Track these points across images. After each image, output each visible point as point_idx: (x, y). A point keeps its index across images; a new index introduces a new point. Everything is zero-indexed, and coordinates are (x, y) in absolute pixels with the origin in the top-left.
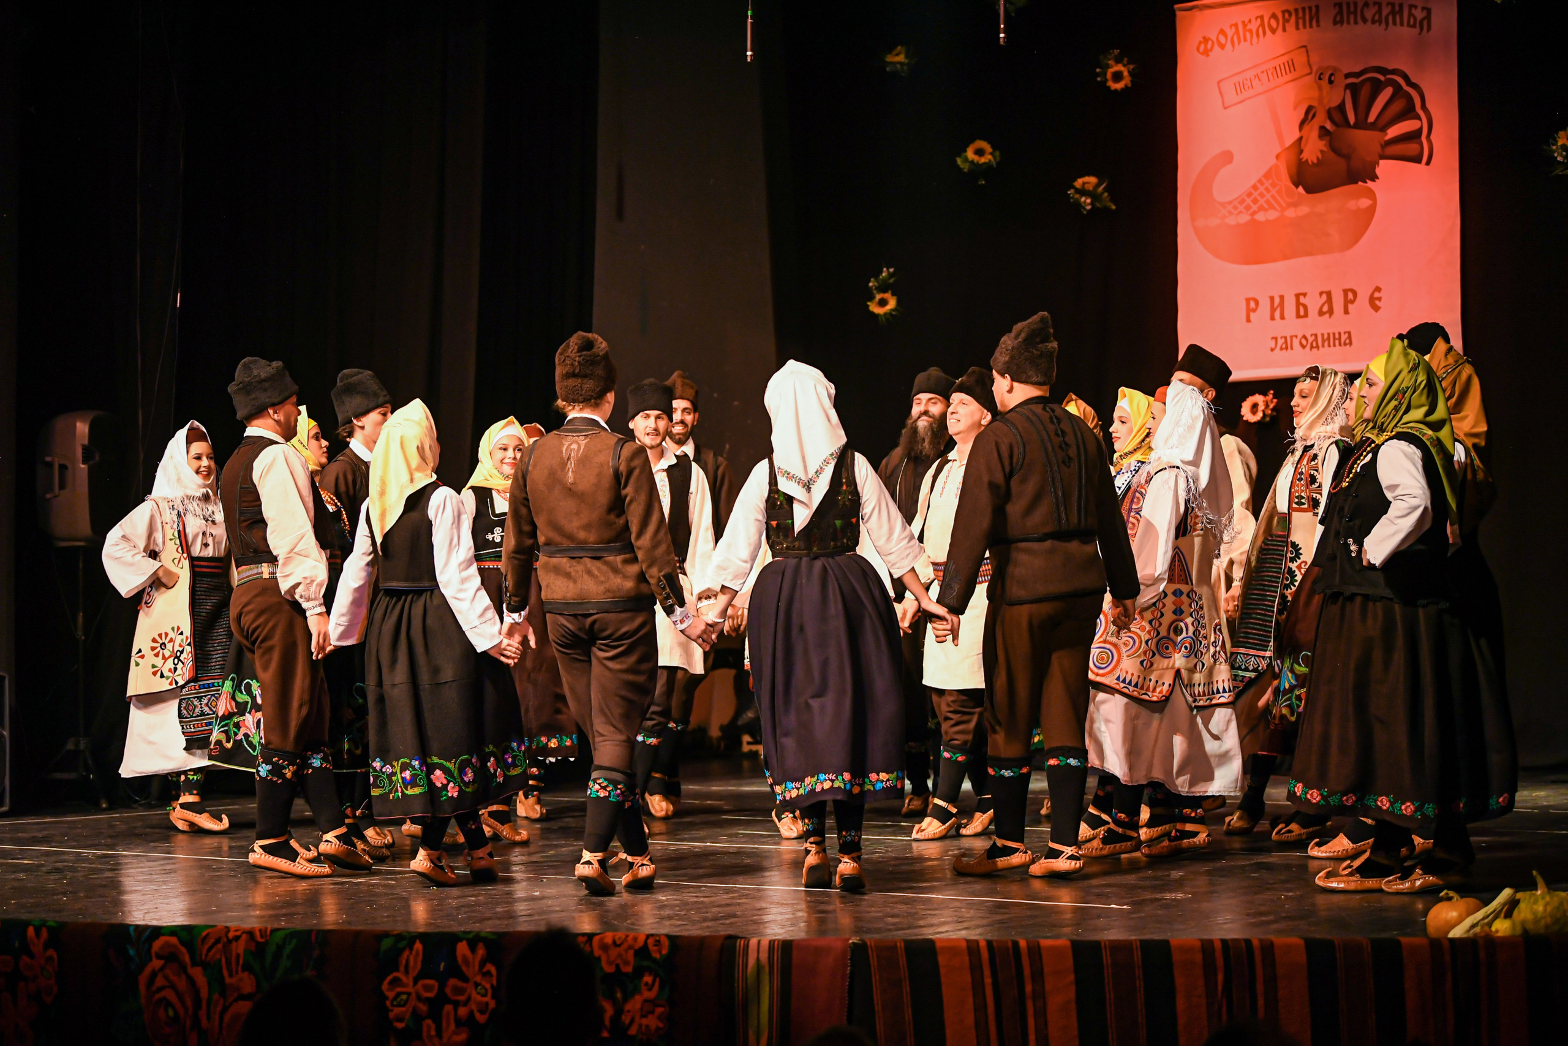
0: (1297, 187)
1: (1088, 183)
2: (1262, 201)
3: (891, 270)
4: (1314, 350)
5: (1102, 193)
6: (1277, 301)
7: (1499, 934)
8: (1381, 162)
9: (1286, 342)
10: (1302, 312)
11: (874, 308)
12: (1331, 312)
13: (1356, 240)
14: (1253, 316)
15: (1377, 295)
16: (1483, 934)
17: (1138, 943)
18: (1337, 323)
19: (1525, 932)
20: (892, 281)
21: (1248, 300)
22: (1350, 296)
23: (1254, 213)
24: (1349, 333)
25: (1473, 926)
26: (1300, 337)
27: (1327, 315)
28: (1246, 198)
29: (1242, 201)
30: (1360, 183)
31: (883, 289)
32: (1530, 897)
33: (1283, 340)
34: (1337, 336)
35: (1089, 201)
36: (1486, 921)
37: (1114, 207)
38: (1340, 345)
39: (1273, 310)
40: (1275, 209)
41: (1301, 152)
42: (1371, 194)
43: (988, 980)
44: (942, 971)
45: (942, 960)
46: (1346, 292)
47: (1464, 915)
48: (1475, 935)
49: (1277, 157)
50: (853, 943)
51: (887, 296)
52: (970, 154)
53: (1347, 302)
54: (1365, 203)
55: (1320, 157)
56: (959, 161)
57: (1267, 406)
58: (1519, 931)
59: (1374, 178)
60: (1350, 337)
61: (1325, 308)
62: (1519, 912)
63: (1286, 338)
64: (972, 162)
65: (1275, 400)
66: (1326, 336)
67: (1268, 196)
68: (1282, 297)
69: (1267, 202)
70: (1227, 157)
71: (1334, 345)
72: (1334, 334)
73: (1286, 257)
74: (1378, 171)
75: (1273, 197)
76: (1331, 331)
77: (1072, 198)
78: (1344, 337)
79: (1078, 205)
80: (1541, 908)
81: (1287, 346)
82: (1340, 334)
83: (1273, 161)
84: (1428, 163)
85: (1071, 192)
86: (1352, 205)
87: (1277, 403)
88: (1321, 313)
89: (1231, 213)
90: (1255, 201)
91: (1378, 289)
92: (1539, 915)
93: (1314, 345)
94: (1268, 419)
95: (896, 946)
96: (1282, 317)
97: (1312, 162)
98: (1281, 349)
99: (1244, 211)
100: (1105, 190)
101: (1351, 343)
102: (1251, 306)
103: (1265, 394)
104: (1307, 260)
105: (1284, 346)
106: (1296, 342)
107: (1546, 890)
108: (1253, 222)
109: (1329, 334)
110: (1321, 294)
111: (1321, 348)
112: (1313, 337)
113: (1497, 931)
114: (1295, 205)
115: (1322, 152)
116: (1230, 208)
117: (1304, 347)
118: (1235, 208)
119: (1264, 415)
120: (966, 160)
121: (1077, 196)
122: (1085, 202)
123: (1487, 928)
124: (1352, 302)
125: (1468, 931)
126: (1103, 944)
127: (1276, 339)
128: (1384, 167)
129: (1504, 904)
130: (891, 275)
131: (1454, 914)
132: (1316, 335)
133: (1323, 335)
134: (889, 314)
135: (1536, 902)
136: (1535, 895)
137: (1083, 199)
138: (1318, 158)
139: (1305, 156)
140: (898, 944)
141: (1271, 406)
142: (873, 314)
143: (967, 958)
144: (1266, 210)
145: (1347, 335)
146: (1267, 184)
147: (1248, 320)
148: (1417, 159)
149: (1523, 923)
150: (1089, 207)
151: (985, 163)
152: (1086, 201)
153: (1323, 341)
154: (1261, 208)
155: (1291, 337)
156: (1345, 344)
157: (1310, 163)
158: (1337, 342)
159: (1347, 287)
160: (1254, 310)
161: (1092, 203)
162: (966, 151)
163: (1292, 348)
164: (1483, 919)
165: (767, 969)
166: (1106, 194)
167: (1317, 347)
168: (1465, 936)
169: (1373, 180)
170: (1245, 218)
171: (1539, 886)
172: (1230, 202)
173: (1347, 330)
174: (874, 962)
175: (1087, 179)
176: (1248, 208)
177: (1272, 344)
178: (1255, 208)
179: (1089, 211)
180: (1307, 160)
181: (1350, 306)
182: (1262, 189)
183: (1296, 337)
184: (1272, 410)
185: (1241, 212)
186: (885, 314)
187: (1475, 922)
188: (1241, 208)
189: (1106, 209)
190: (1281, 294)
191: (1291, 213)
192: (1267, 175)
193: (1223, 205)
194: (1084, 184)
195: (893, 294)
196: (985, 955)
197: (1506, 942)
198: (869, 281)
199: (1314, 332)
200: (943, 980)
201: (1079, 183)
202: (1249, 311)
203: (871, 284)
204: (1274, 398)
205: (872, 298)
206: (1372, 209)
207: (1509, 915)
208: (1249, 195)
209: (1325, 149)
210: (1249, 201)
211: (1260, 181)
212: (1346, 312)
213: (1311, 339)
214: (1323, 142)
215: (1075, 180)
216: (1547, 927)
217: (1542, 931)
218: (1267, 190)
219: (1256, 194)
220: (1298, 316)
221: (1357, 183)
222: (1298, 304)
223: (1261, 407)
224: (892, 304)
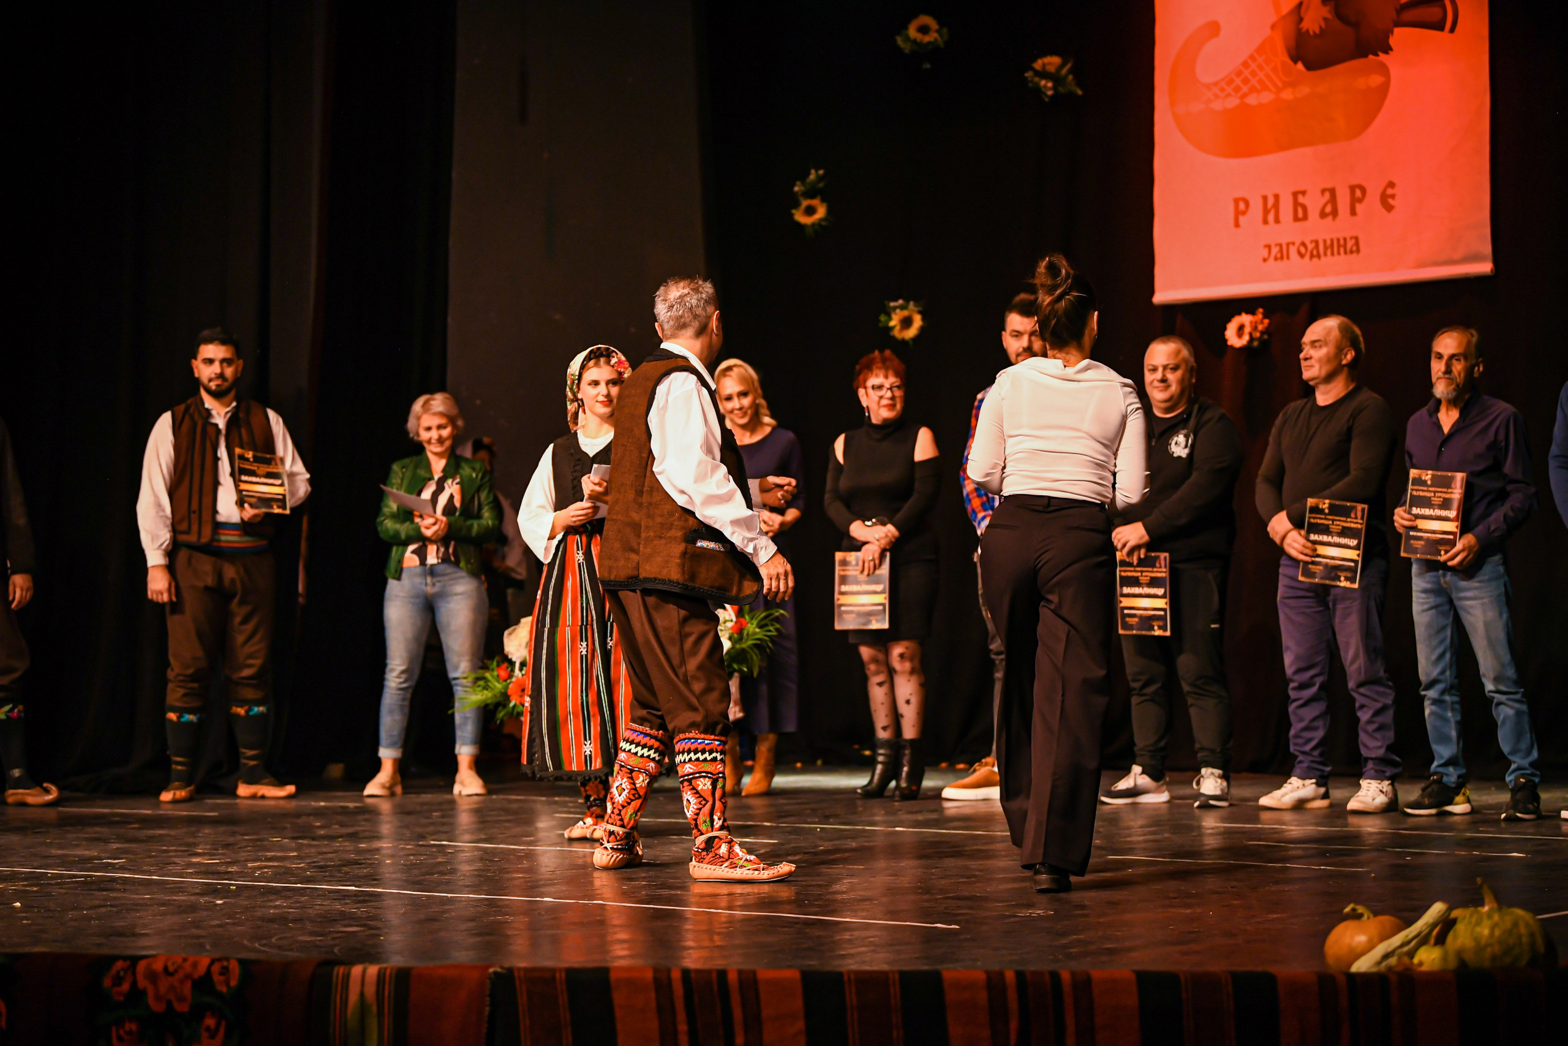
0: (1295, 62)
1: (1050, 64)
2: (1254, 81)
3: (821, 172)
4: (1315, 260)
5: (1066, 76)
6: (1271, 201)
7: (1424, 968)
8: (1397, 30)
9: (1281, 251)
10: (1300, 214)
11: (800, 217)
12: (1335, 213)
13: (1366, 125)
14: (1242, 220)
15: (1390, 191)
16: (1400, 969)
17: (897, 976)
18: (1342, 227)
19: (1462, 964)
20: (821, 185)
21: (1236, 201)
22: (1358, 193)
23: (1245, 95)
24: (1357, 239)
25: (1386, 956)
26: (1298, 243)
27: (1330, 218)
28: (1235, 78)
29: (1230, 82)
30: (1371, 57)
31: (810, 194)
32: (1471, 916)
33: (1278, 248)
34: (1342, 242)
35: (1050, 84)
36: (1406, 949)
37: (1080, 92)
38: (1345, 253)
39: (1266, 212)
40: (1269, 90)
41: (1301, 20)
42: (1384, 70)
43: (683, 1027)
44: (618, 1013)
45: (619, 998)
46: (1352, 189)
47: (1375, 940)
48: (1390, 969)
49: (1273, 27)
50: (495, 973)
51: (815, 202)
52: (912, 32)
53: (1354, 201)
54: (1376, 80)
55: (1323, 26)
56: (899, 40)
57: (1255, 328)
58: (1452, 964)
59: (1387, 49)
60: (1357, 244)
61: (1328, 209)
62: (1455, 937)
63: (1281, 246)
64: (914, 41)
65: (1266, 321)
66: (1329, 243)
67: (1261, 75)
68: (1277, 197)
69: (1260, 81)
70: (1213, 29)
71: (1339, 253)
72: (1338, 240)
73: (1282, 147)
74: (1392, 41)
75: (1267, 76)
76: (1335, 236)
77: (1032, 81)
78: (1350, 244)
79: (1038, 91)
80: (1486, 932)
81: (1282, 256)
82: (1345, 239)
83: (1267, 32)
84: (1452, 30)
85: (1029, 74)
86: (1361, 83)
87: (1270, 324)
88: (1323, 215)
89: (1217, 96)
90: (1246, 81)
91: (1391, 185)
92: (1483, 942)
93: (1315, 253)
94: (1256, 344)
95: (554, 978)
96: (1277, 220)
97: (1314, 32)
98: (1276, 259)
99: (1233, 93)
100: (1070, 71)
101: (1358, 251)
102: (1241, 207)
103: (1252, 312)
104: (1307, 151)
105: (1279, 255)
106: (1293, 250)
107: (1495, 905)
108: (1244, 107)
109: (1332, 241)
110: (1323, 191)
111: (1323, 258)
112: (1314, 244)
113: (1421, 964)
114: (1293, 85)
115: (1325, 19)
116: (1216, 90)
117: (1302, 256)
118: (1222, 90)
119: (1252, 339)
120: (907, 39)
121: (1036, 79)
122: (1045, 86)
123: (1406, 960)
124: (1360, 200)
125: (1379, 963)
126: (846, 978)
127: (1269, 247)
128: (1400, 36)
129: (1434, 926)
130: (820, 179)
131: (1361, 939)
132: (1317, 242)
133: (1325, 241)
134: (818, 226)
135: (1478, 923)
136: (1479, 912)
137: (1043, 83)
138: (1321, 27)
139: (1306, 25)
140: (558, 975)
141: (1260, 327)
142: (798, 225)
143: (653, 995)
144: (1258, 92)
145: (1353, 241)
146: (1260, 60)
147: (1237, 225)
148: (1439, 26)
149: (1459, 953)
150: (1050, 93)
151: (929, 43)
152: (1047, 85)
153: (1326, 248)
154: (1253, 90)
155: (1288, 244)
156: (1352, 252)
157: (1311, 33)
158: (1342, 250)
159: (1355, 182)
160: (1244, 213)
161: (1054, 88)
162: (906, 28)
163: (1288, 258)
164: (1402, 945)
165: (374, 1009)
166: (1071, 77)
167: (1319, 256)
168: (1375, 970)
169: (1387, 53)
170: (1233, 102)
171: (1487, 900)
172: (1216, 84)
173: (1354, 234)
174: (522, 1000)
175: (1048, 59)
176: (1237, 89)
177: (1265, 253)
178: (1245, 89)
179: (1052, 97)
180: (1307, 31)
181: (1358, 207)
182: (1253, 66)
183: (1293, 244)
184: (1262, 333)
185: (1229, 95)
186: (813, 225)
187: (1390, 949)
188: (1229, 90)
189: (1071, 95)
190: (1276, 191)
191: (1287, 95)
192: (1260, 50)
193: (1208, 86)
194: (1044, 65)
195: (823, 201)
196: (678, 990)
197: (1433, 979)
198: (794, 185)
199: (1314, 238)
200: (619, 1026)
201: (1038, 65)
202: (1238, 213)
203: (796, 189)
204: (1265, 316)
205: (797, 205)
206: (1384, 89)
207: (1441, 940)
208: (1239, 73)
209: (1329, 16)
210: (1238, 81)
211: (1252, 57)
212: (1353, 212)
213: (1310, 246)
214: (1327, 8)
215: (1034, 60)
216: (1494, 958)
217: (1487, 964)
218: (1260, 67)
219: (1247, 73)
220: (1296, 219)
221: (1365, 56)
222: (1296, 204)
223: (1247, 329)
224: (821, 212)
